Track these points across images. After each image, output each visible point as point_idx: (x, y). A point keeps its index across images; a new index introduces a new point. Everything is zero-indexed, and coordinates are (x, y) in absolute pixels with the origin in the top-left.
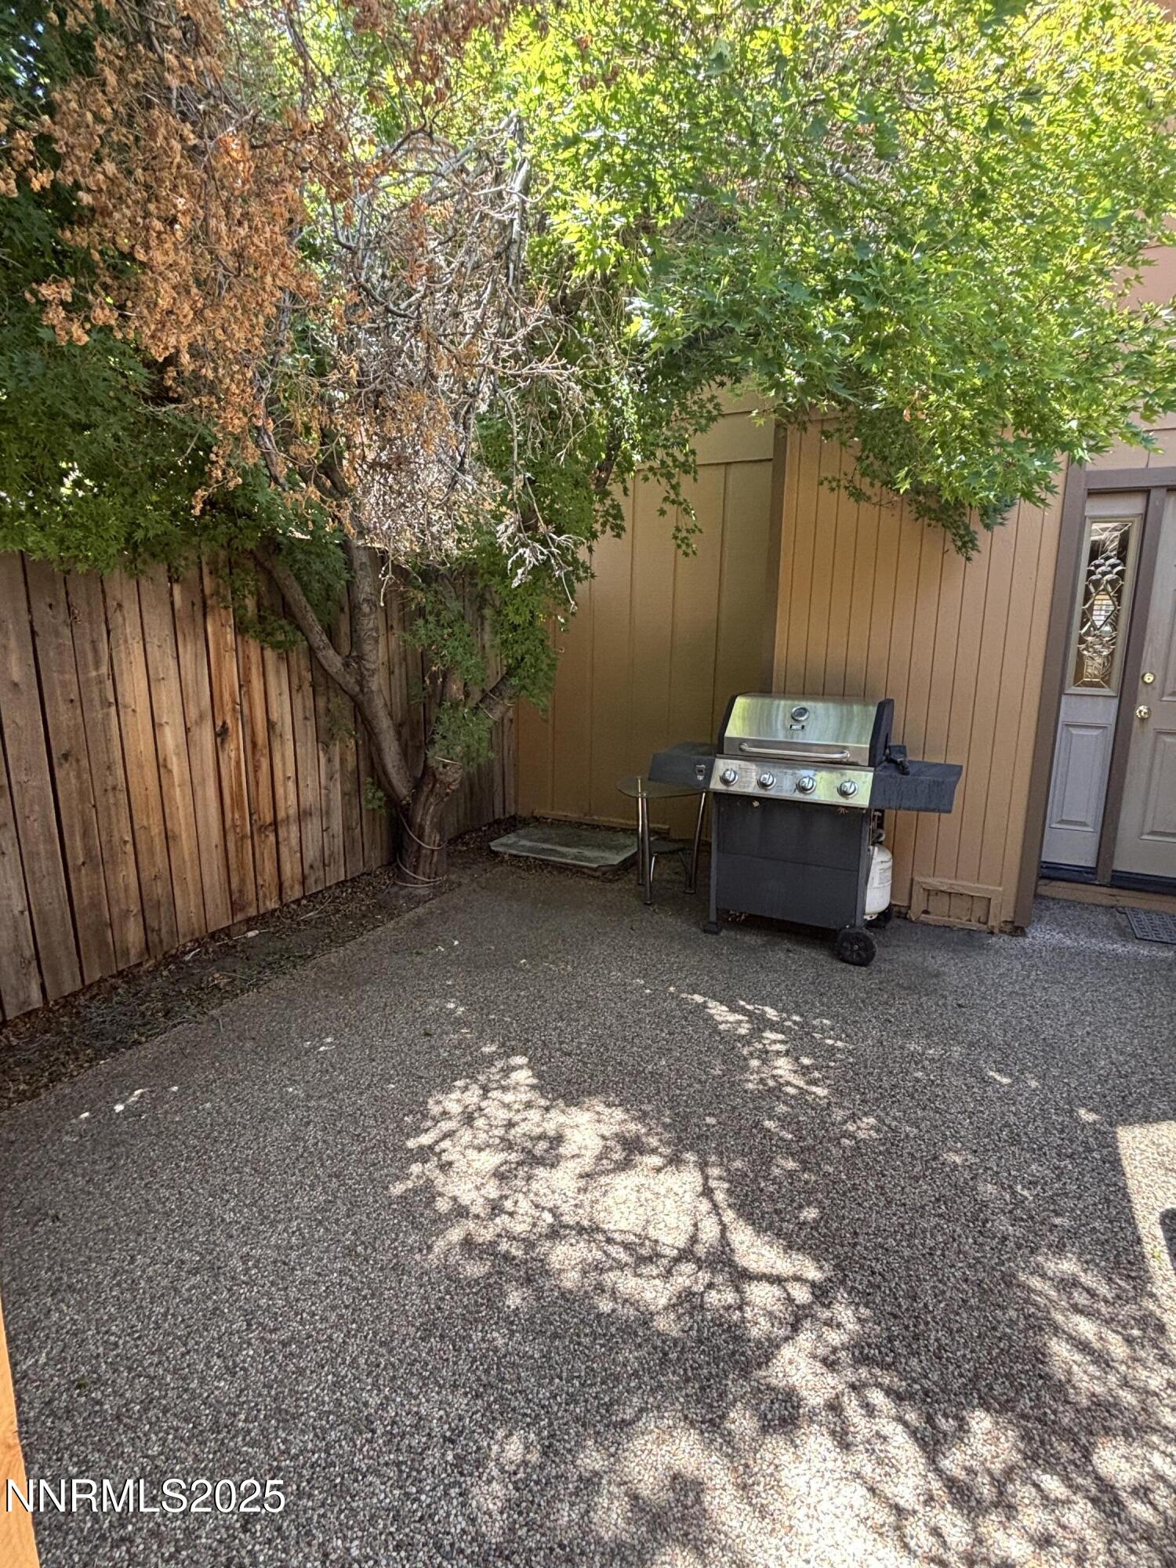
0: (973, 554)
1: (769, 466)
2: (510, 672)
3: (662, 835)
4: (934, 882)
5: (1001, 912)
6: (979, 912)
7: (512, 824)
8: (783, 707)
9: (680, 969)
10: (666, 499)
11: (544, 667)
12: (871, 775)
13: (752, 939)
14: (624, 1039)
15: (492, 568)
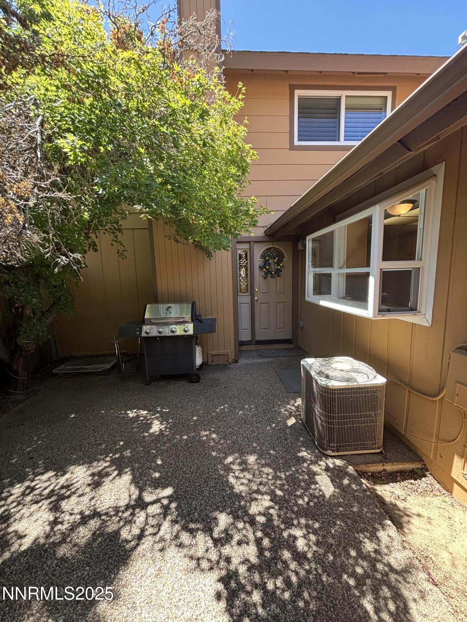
0: (212, 258)
1: (148, 230)
2: (54, 303)
3: (125, 354)
4: (213, 352)
5: (232, 358)
6: (226, 358)
7: (62, 361)
8: (162, 307)
9: (139, 400)
10: (113, 240)
11: (70, 300)
12: (192, 325)
13: (162, 383)
14: (122, 431)
15: (41, 264)
